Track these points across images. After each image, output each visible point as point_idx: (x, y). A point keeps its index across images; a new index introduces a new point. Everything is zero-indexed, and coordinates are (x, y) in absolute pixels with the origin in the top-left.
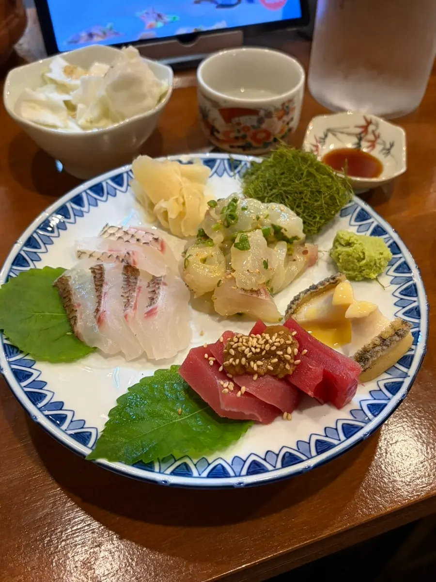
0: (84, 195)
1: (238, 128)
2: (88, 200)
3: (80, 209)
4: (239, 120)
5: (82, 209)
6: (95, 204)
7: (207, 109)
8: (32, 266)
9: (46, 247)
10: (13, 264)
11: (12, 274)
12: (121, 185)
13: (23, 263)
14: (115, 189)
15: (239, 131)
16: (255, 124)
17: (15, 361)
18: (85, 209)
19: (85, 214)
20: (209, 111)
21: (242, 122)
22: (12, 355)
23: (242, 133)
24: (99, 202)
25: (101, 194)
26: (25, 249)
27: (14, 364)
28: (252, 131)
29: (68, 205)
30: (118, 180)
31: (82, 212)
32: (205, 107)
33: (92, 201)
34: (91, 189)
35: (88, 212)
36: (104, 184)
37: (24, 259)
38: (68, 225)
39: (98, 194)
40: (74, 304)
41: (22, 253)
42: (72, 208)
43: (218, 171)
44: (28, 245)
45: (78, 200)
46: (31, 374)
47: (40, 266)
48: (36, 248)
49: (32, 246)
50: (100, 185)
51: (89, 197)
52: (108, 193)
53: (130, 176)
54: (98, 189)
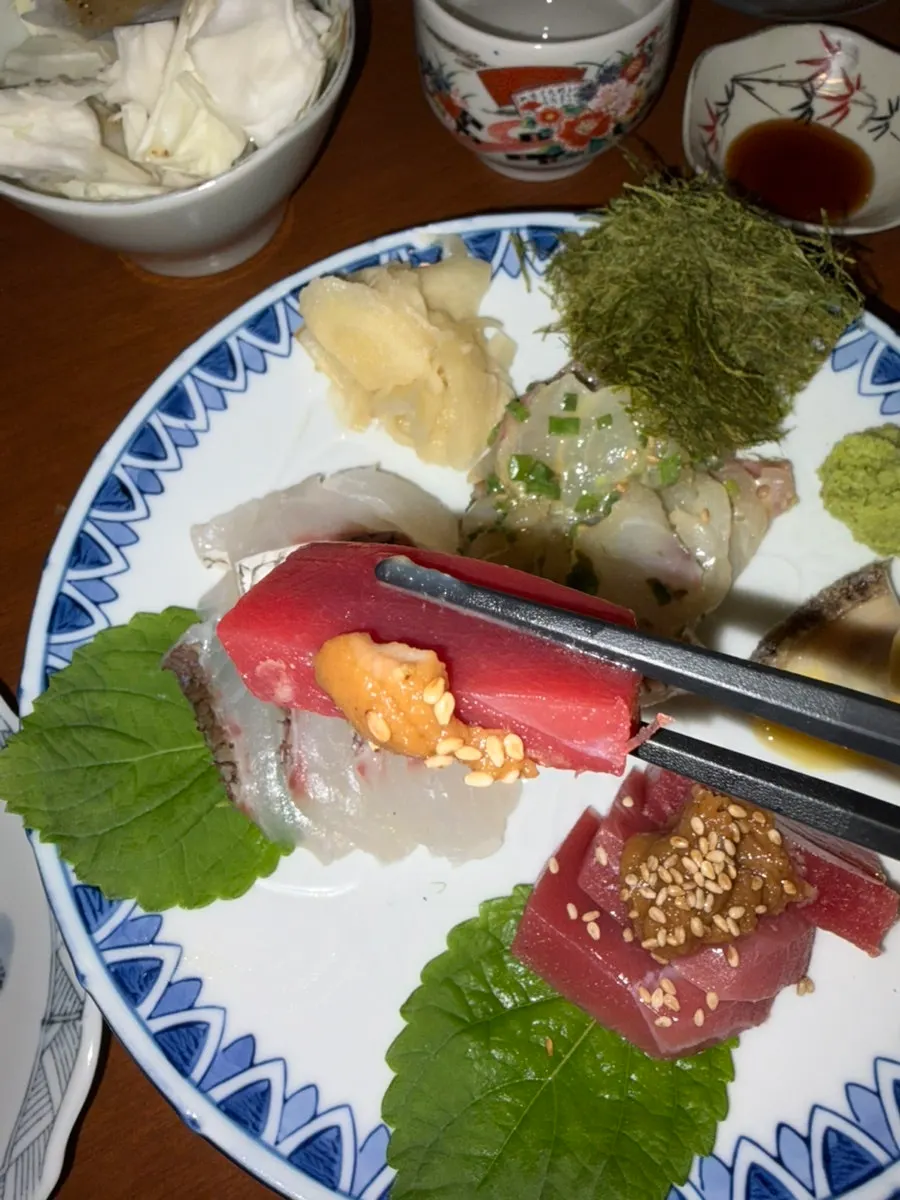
0: (189, 384)
1: (532, 115)
2: (201, 396)
3: (186, 425)
4: (533, 96)
5: (193, 424)
6: (221, 405)
7: (446, 71)
8: (100, 624)
9: (122, 555)
10: (50, 630)
11: (55, 662)
12: (274, 338)
13: (76, 617)
14: (262, 351)
15: (532, 123)
16: (574, 102)
17: (111, 935)
18: (198, 423)
19: (199, 436)
20: (452, 74)
21: (540, 100)
22: (101, 918)
23: (539, 128)
24: (229, 397)
25: (230, 374)
26: (73, 575)
27: (109, 949)
28: (567, 118)
29: (155, 422)
30: (265, 325)
31: (192, 432)
32: (441, 66)
33: (212, 397)
34: (201, 363)
35: (207, 430)
36: (233, 344)
37: (76, 605)
38: (165, 478)
39: (223, 374)
40: (224, 728)
41: (69, 590)
42: (166, 427)
43: (506, 263)
44: (78, 561)
45: (176, 403)
46: (157, 964)
47: (120, 613)
48: (99, 563)
49: (88, 560)
50: (224, 347)
51: (202, 386)
52: (246, 368)
53: (292, 308)
54: (220, 361)
